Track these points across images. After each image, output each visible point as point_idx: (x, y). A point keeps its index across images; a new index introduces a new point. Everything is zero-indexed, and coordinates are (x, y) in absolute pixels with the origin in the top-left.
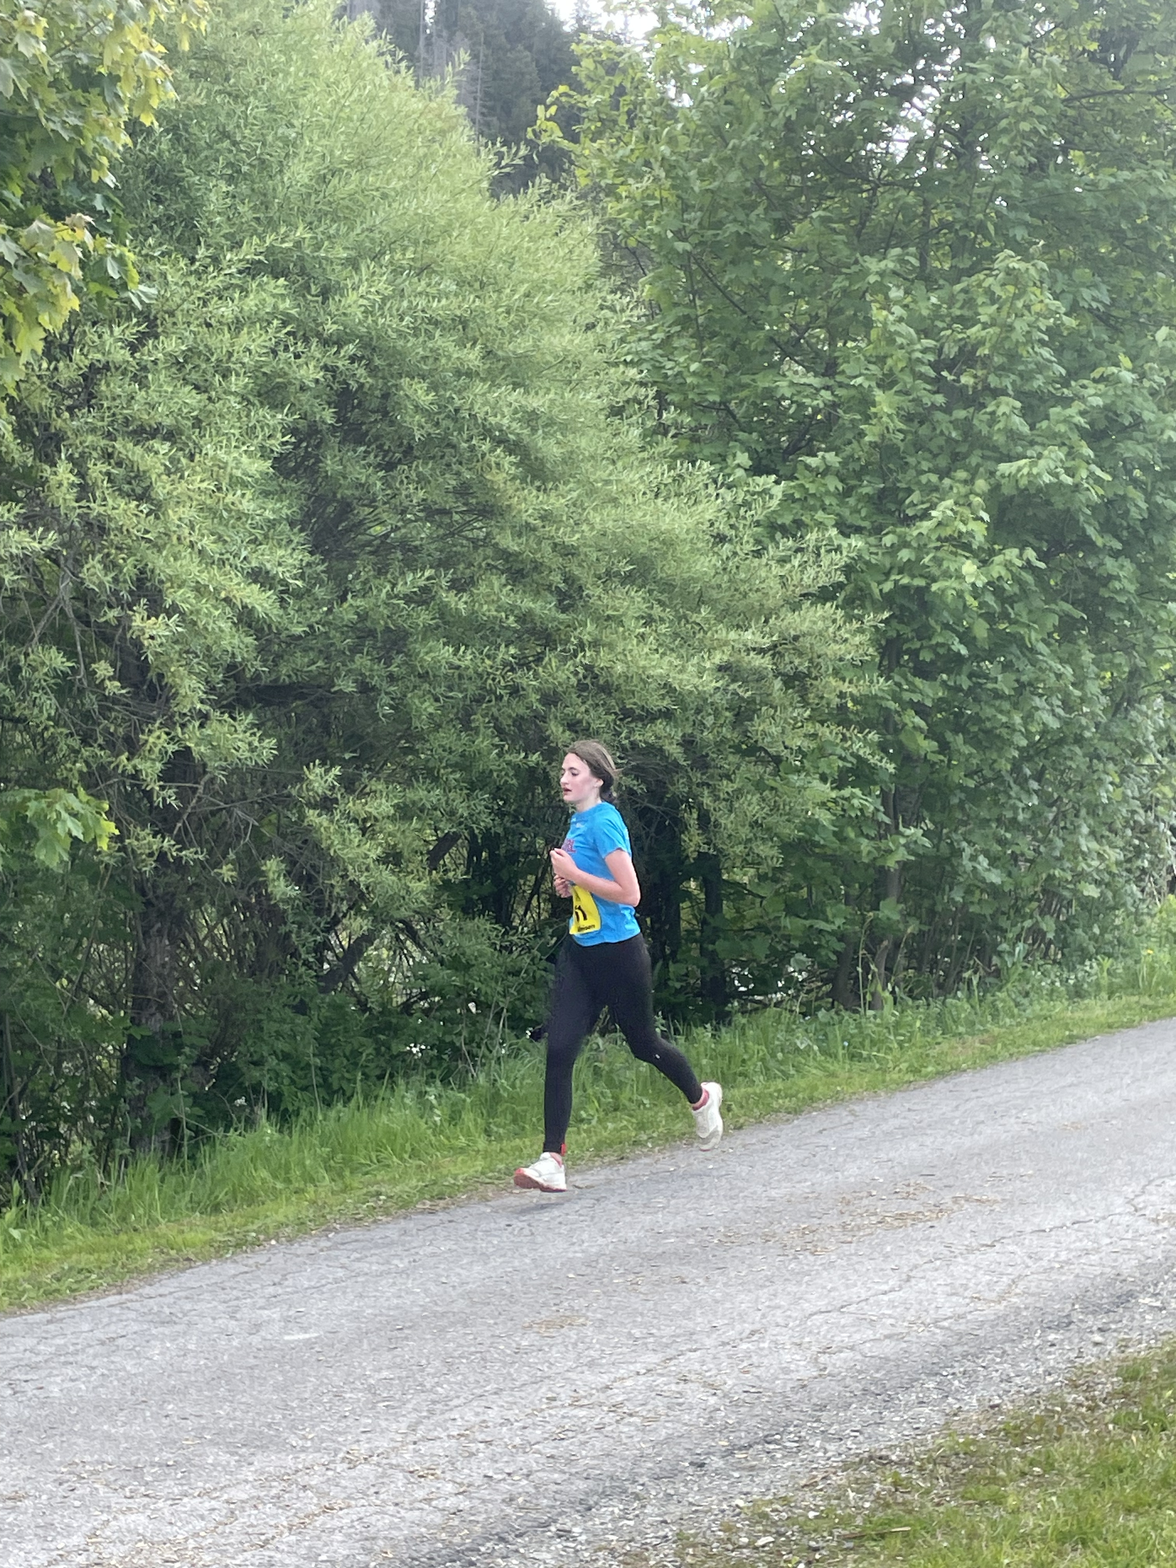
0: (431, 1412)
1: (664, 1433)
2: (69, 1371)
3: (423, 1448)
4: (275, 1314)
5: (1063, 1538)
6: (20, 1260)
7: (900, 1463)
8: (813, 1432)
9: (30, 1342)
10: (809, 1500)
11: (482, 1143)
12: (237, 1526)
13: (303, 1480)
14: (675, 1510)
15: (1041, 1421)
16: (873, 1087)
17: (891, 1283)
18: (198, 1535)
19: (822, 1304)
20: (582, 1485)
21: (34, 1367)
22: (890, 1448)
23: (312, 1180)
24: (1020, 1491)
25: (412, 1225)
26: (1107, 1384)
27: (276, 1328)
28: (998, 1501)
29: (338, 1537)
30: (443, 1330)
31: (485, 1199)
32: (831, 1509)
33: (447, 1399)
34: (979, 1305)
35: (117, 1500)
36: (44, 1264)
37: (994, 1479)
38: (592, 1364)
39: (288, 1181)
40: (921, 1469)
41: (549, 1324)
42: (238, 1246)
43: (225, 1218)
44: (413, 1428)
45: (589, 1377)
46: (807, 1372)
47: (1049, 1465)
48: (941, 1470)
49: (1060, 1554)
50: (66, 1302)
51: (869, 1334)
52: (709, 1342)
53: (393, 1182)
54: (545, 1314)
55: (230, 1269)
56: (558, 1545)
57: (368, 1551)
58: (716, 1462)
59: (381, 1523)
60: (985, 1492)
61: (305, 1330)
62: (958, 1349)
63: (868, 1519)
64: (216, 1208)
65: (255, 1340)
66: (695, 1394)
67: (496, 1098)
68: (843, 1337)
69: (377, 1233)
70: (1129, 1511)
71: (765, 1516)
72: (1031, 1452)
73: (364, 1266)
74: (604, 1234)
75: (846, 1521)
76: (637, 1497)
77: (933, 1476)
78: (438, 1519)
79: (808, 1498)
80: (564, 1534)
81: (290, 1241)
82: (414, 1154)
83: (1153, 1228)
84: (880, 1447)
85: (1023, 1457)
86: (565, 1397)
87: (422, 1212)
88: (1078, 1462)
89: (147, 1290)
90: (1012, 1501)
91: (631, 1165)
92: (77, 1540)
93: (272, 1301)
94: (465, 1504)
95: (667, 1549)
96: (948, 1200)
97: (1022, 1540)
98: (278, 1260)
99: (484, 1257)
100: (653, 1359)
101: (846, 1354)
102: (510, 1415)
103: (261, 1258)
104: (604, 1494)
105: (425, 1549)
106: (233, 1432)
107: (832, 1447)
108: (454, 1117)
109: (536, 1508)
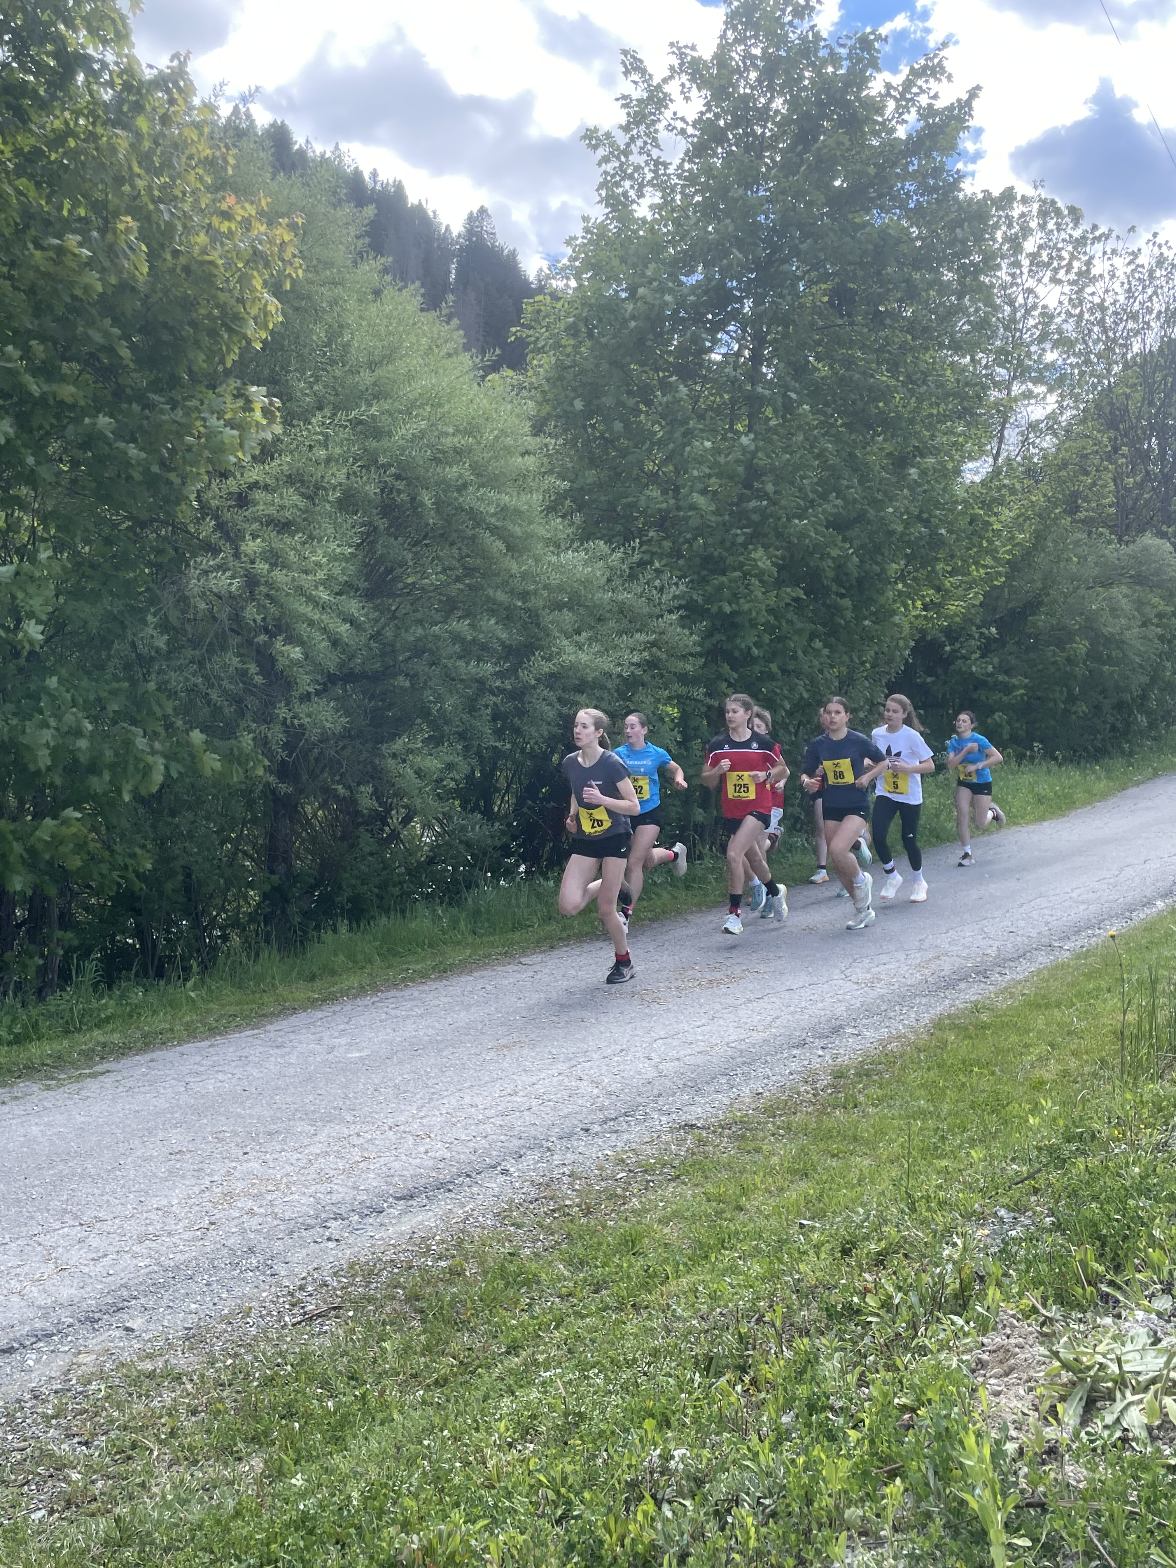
0: (431, 1099)
1: (566, 1111)
2: (220, 1076)
3: (425, 1121)
4: (343, 1041)
5: (795, 1172)
6: (195, 1009)
7: (703, 1128)
8: (654, 1110)
9: (198, 1058)
10: (649, 1152)
11: (470, 938)
12: (312, 1170)
13: (353, 1141)
14: (571, 1157)
15: (785, 1102)
16: (699, 905)
17: (704, 1021)
18: (287, 1175)
19: (662, 1034)
20: (517, 1142)
21: (199, 1074)
22: (698, 1119)
23: (370, 961)
24: (771, 1144)
25: (426, 988)
26: (825, 1080)
27: (343, 1049)
28: (758, 1150)
29: (372, 1175)
30: (440, 1051)
31: (470, 972)
32: (661, 1156)
33: (441, 1092)
34: (754, 1034)
36: (209, 1011)
37: (756, 1137)
38: (526, 1070)
39: (355, 962)
40: (714, 1132)
41: (503, 1046)
42: (324, 1000)
43: (318, 984)
44: (419, 1109)
45: (524, 1078)
46: (652, 1074)
47: (788, 1129)
48: (726, 1132)
49: (792, 1182)
50: (220, 1034)
51: (689, 1051)
52: (595, 1056)
53: (417, 962)
54: (501, 1041)
55: (319, 1014)
56: (501, 1179)
57: (389, 1184)
58: (596, 1128)
59: (397, 1165)
60: (751, 1145)
61: (360, 1051)
62: (739, 1060)
63: (682, 1162)
64: (313, 978)
65: (330, 1057)
66: (585, 1087)
67: (478, 912)
68: (674, 1053)
69: (407, 993)
70: (833, 1156)
71: (623, 1161)
72: (778, 1120)
73: (398, 1012)
74: (538, 992)
75: (669, 1163)
76: (549, 1149)
77: (721, 1135)
78: (431, 1163)
79: (648, 1150)
80: (505, 1172)
81: (355, 997)
82: (431, 946)
83: (856, 987)
84: (691, 1119)
85: (774, 1123)
86: (509, 1090)
87: (434, 980)
88: (806, 1127)
89: (269, 1027)
90: (766, 1151)
91: (556, 952)
93: (342, 1033)
94: (447, 1155)
95: (565, 1180)
96: (737, 971)
97: (772, 1173)
98: (347, 1010)
99: (467, 1006)
100: (562, 1067)
101: (675, 1063)
102: (477, 1101)
103: (337, 1008)
104: (529, 1148)
105: (422, 1181)
106: (314, 1112)
107: (664, 1118)
108: (455, 924)
109: (490, 1156)
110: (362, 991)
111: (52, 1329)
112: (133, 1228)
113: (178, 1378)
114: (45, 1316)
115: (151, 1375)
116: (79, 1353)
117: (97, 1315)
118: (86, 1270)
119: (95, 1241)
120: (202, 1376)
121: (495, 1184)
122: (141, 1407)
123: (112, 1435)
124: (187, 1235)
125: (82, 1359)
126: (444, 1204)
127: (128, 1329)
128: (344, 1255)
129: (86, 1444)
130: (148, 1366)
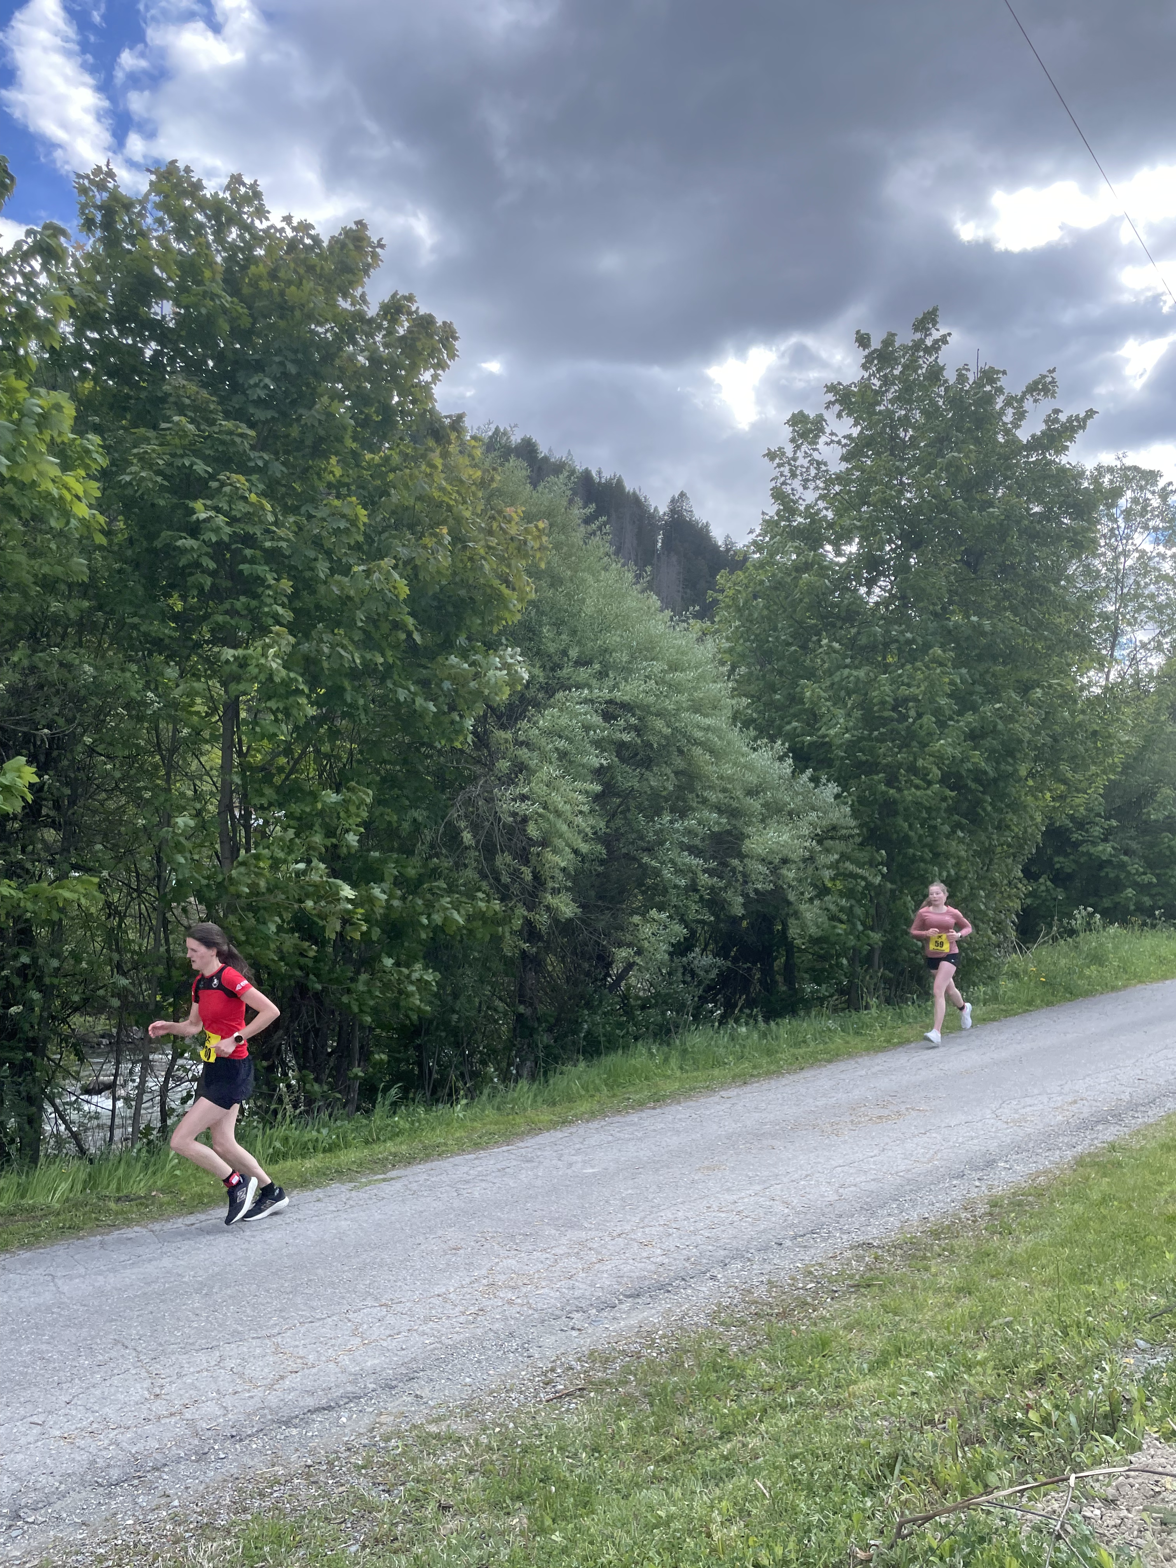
0: (651, 1212)
1: (763, 1227)
2: (483, 1185)
3: (647, 1230)
4: (579, 1158)
5: (959, 1290)
6: (463, 1127)
7: (878, 1247)
8: (835, 1228)
9: (466, 1169)
10: (833, 1266)
11: (678, 1073)
12: (558, 1268)
13: (590, 1245)
14: (768, 1267)
15: (949, 1227)
16: (867, 1050)
17: (876, 1152)
18: (539, 1271)
19: (841, 1162)
20: (722, 1253)
21: (467, 1182)
22: (873, 1238)
23: (599, 1090)
24: (937, 1264)
25: (644, 1115)
26: (982, 1209)
27: (579, 1165)
28: (927, 1269)
29: (605, 1276)
30: (657, 1170)
31: (679, 1103)
32: (844, 1270)
33: (659, 1205)
34: (918, 1165)
35: (503, 1252)
36: (474, 1129)
37: (924, 1258)
38: (728, 1190)
39: (587, 1091)
40: (888, 1250)
41: (708, 1168)
42: (563, 1123)
43: (558, 1109)
44: (642, 1220)
45: (726, 1196)
46: (833, 1197)
47: (952, 1251)
48: (899, 1252)
49: (958, 1299)
50: (483, 1149)
51: (863, 1178)
52: (785, 1180)
53: (636, 1092)
54: (706, 1163)
55: (559, 1135)
56: (711, 1283)
57: (619, 1283)
58: (788, 1243)
59: (626, 1269)
60: (920, 1264)
61: (592, 1167)
62: (908, 1188)
63: (862, 1277)
64: (554, 1104)
65: (569, 1171)
66: (779, 1208)
67: (685, 1051)
68: (851, 1180)
69: (628, 1118)
70: (992, 1277)
71: (811, 1273)
72: (943, 1243)
73: (622, 1135)
74: (736, 1122)
75: (851, 1277)
76: (749, 1260)
77: (894, 1254)
78: (653, 1268)
79: (833, 1264)
80: (714, 1278)
81: (587, 1121)
82: (647, 1079)
83: (1005, 1126)
84: (868, 1238)
85: (939, 1246)
86: (715, 1207)
87: (650, 1108)
88: (967, 1250)
89: (521, 1144)
90: (933, 1270)
91: (749, 1087)
92: (484, 1272)
93: (578, 1151)
94: (666, 1261)
95: (763, 1288)
96: (903, 1108)
97: (940, 1290)
98: (581, 1131)
99: (678, 1132)
100: (758, 1188)
101: (853, 1189)
102: (689, 1215)
103: (573, 1130)
104: (733, 1258)
105: (646, 1282)
106: (558, 1219)
107: (845, 1237)
108: (666, 1060)
109: (700, 1264)
110: (593, 1115)
111: (360, 1392)
112: (420, 1311)
113: (458, 1441)
114: (354, 1382)
115: (437, 1436)
116: (381, 1414)
117: (394, 1383)
118: (385, 1344)
119: (390, 1319)
120: (476, 1441)
121: (705, 1288)
122: (431, 1464)
123: (409, 1485)
124: (462, 1319)
125: (383, 1419)
126: (665, 1303)
127: (417, 1396)
128: (585, 1343)
129: (388, 1491)
130: (433, 1429)
